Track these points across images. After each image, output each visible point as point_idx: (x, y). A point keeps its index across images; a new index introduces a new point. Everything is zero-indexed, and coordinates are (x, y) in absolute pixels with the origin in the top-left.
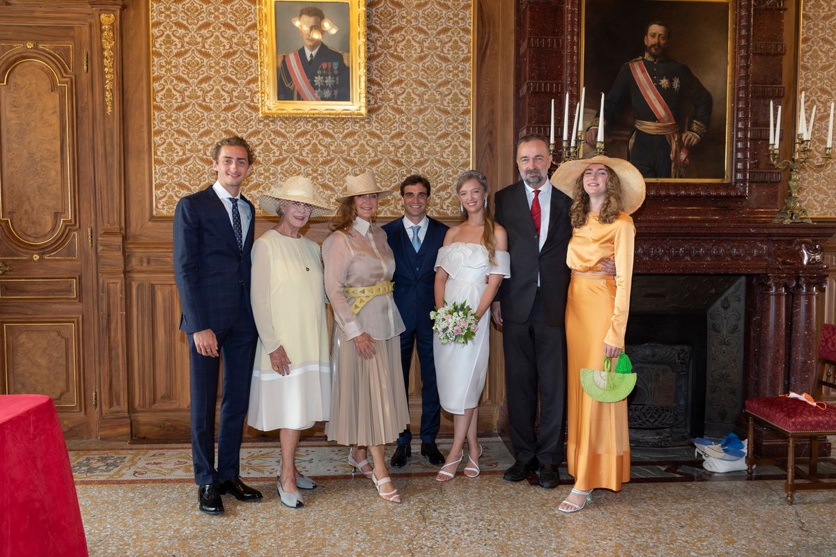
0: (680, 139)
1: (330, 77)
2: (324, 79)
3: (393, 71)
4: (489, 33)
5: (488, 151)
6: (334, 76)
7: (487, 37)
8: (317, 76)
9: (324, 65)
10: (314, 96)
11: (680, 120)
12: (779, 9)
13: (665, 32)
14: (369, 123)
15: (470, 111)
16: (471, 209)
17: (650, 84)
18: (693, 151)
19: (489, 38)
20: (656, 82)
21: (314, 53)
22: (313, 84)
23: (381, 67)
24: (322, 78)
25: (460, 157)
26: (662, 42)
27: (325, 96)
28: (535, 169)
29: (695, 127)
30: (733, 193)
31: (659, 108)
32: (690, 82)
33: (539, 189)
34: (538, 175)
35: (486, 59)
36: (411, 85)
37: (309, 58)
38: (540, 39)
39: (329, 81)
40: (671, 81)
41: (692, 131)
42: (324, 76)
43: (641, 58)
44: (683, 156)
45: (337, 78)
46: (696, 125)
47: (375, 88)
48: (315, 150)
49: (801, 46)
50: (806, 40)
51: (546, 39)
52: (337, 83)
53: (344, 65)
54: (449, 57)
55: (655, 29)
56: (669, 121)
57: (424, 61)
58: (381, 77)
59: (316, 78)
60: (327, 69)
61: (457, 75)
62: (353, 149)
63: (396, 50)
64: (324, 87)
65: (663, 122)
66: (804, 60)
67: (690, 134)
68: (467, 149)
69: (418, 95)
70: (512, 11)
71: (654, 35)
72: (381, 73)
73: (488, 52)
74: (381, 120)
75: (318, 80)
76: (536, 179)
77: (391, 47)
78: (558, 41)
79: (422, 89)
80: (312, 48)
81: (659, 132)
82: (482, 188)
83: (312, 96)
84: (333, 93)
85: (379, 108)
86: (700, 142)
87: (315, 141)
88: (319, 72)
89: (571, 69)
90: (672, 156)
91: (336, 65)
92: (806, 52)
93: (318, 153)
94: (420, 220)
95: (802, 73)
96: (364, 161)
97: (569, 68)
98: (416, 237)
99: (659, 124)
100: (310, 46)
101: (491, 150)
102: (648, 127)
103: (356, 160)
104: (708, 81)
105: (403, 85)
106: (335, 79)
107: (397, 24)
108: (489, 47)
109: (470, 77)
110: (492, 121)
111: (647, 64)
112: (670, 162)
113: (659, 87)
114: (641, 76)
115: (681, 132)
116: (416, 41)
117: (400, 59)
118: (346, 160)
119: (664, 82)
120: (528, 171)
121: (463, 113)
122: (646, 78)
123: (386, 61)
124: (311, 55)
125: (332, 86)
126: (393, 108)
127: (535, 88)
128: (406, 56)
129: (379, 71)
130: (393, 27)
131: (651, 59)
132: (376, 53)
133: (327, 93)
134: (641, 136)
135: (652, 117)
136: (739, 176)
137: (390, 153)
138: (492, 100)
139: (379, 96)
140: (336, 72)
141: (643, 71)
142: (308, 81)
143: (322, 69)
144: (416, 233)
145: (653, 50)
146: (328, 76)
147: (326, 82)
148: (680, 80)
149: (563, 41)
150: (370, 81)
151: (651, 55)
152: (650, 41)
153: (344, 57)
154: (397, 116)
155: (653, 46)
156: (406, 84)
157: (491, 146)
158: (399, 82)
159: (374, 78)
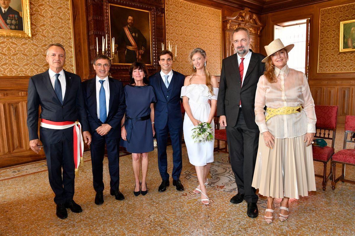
0: (139, 52)
1: (14, 21)
2: (11, 21)
3: (40, 21)
4: (76, 11)
5: (79, 53)
6: (15, 20)
7: (76, 12)
8: (8, 19)
9: (11, 15)
10: (7, 28)
11: (139, 47)
12: (161, 16)
13: (133, 19)
14: (32, 40)
15: (71, 38)
16: (198, 68)
17: (130, 34)
18: (142, 55)
19: (76, 13)
20: (131, 34)
21: (6, 10)
22: (6, 22)
23: (36, 19)
24: (10, 20)
25: (69, 55)
26: (132, 22)
27: (12, 28)
28: (242, 46)
29: (142, 49)
30: (153, 68)
31: (133, 42)
32: (141, 35)
33: (244, 57)
34: (244, 49)
35: (76, 20)
36: (49, 27)
37: (4, 12)
38: (97, 17)
39: (13, 22)
40: (135, 34)
41: (142, 50)
42: (12, 20)
43: (127, 26)
44: (140, 57)
45: (17, 21)
46: (143, 48)
47: (34, 27)
48: (9, 49)
49: (166, 26)
50: (167, 25)
51: (99, 17)
52: (17, 23)
53: (20, 16)
54: (62, 18)
55: (130, 17)
56: (136, 46)
57: (53, 18)
58: (36, 22)
59: (7, 20)
60: (12, 17)
61: (66, 25)
62: (26, 50)
63: (41, 13)
64: (11, 24)
65: (134, 47)
66: (167, 31)
67: (141, 51)
68: (71, 51)
69: (51, 31)
70: (84, 5)
71: (130, 20)
72: (36, 21)
73: (77, 18)
74: (37, 39)
75: (8, 21)
76: (242, 51)
77: (39, 11)
78: (102, 18)
79: (53, 29)
80: (5, 8)
81: (133, 49)
82: (202, 57)
83: (6, 28)
84: (15, 27)
85: (36, 34)
86: (144, 53)
87: (8, 46)
88: (9, 18)
89: (107, 28)
90: (137, 57)
91: (16, 16)
92: (167, 28)
93: (10, 51)
94: (168, 73)
95: (167, 34)
96: (31, 55)
97: (106, 28)
98: (166, 80)
99: (133, 47)
100: (4, 7)
101: (80, 53)
102: (130, 48)
103: (28, 54)
104: (145, 35)
105: (45, 26)
106: (16, 22)
107: (41, 3)
108: (77, 16)
109: (71, 26)
110: (80, 42)
111: (129, 28)
112: (137, 59)
113: (132, 36)
114: (127, 32)
115: (139, 50)
116: (49, 10)
117: (43, 16)
118: (23, 54)
119: (134, 34)
120: (238, 48)
121: (69, 39)
122: (129, 33)
123: (37, 17)
124: (5, 11)
125: (15, 24)
126: (42, 35)
127: (96, 33)
128: (46, 16)
129: (35, 20)
130: (39, 4)
131: (129, 27)
132: (33, 13)
133: (13, 27)
134: (128, 50)
135: (131, 45)
136: (155, 64)
137: (42, 52)
138: (79, 35)
139: (36, 30)
140: (16, 19)
141: (128, 31)
142: (4, 21)
143: (10, 17)
144: (166, 79)
145: (130, 24)
146: (13, 20)
147: (12, 22)
148: (138, 34)
149: (104, 18)
150: (32, 24)
151: (130, 25)
152: (129, 21)
153: (20, 13)
154: (44, 38)
155: (130, 23)
156: (46, 26)
157: (80, 51)
158: (44, 25)
159: (33, 23)
